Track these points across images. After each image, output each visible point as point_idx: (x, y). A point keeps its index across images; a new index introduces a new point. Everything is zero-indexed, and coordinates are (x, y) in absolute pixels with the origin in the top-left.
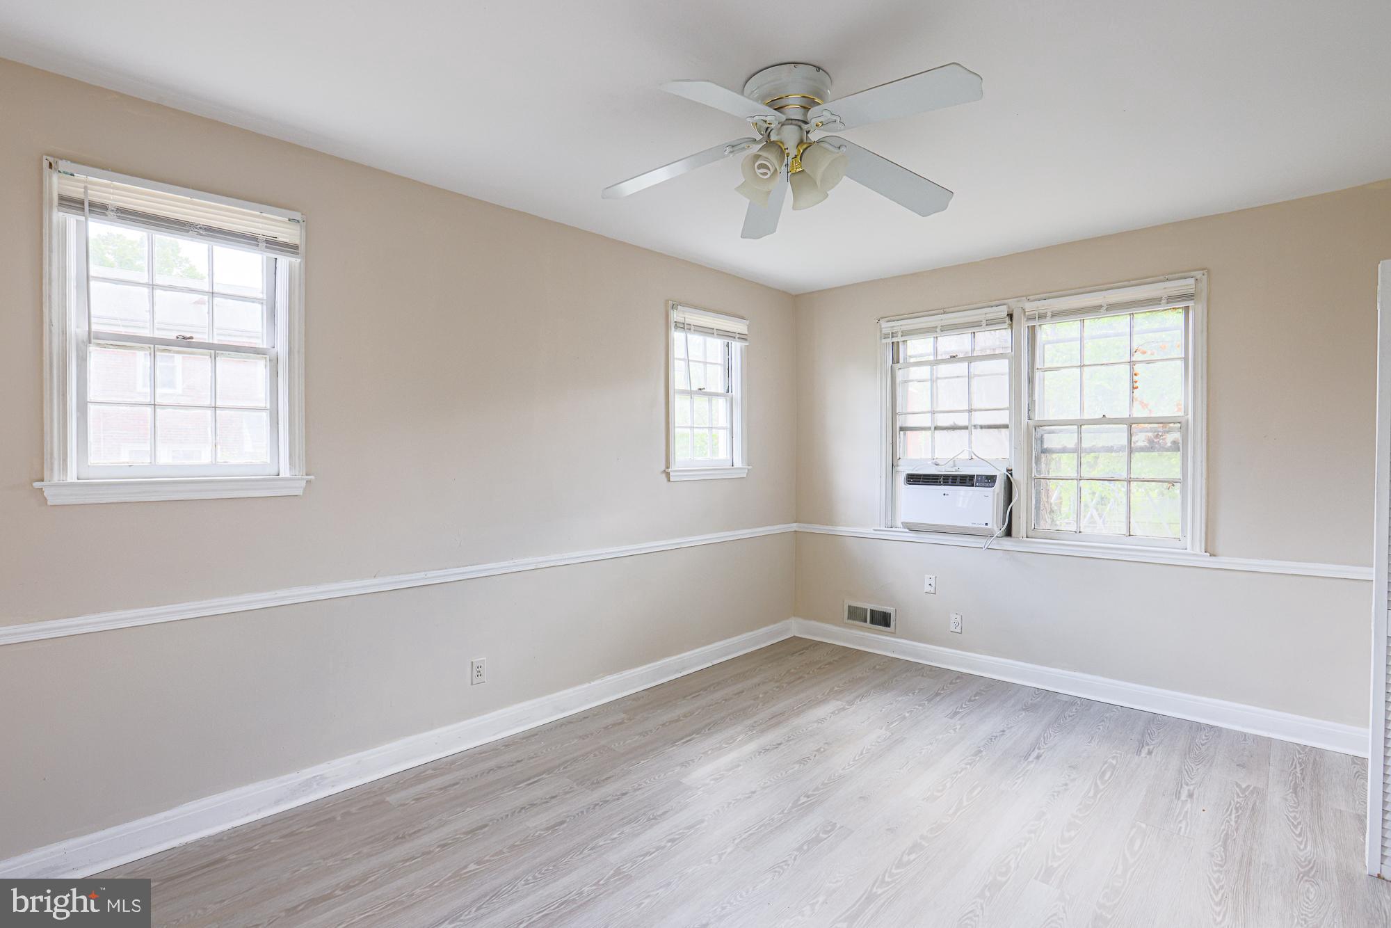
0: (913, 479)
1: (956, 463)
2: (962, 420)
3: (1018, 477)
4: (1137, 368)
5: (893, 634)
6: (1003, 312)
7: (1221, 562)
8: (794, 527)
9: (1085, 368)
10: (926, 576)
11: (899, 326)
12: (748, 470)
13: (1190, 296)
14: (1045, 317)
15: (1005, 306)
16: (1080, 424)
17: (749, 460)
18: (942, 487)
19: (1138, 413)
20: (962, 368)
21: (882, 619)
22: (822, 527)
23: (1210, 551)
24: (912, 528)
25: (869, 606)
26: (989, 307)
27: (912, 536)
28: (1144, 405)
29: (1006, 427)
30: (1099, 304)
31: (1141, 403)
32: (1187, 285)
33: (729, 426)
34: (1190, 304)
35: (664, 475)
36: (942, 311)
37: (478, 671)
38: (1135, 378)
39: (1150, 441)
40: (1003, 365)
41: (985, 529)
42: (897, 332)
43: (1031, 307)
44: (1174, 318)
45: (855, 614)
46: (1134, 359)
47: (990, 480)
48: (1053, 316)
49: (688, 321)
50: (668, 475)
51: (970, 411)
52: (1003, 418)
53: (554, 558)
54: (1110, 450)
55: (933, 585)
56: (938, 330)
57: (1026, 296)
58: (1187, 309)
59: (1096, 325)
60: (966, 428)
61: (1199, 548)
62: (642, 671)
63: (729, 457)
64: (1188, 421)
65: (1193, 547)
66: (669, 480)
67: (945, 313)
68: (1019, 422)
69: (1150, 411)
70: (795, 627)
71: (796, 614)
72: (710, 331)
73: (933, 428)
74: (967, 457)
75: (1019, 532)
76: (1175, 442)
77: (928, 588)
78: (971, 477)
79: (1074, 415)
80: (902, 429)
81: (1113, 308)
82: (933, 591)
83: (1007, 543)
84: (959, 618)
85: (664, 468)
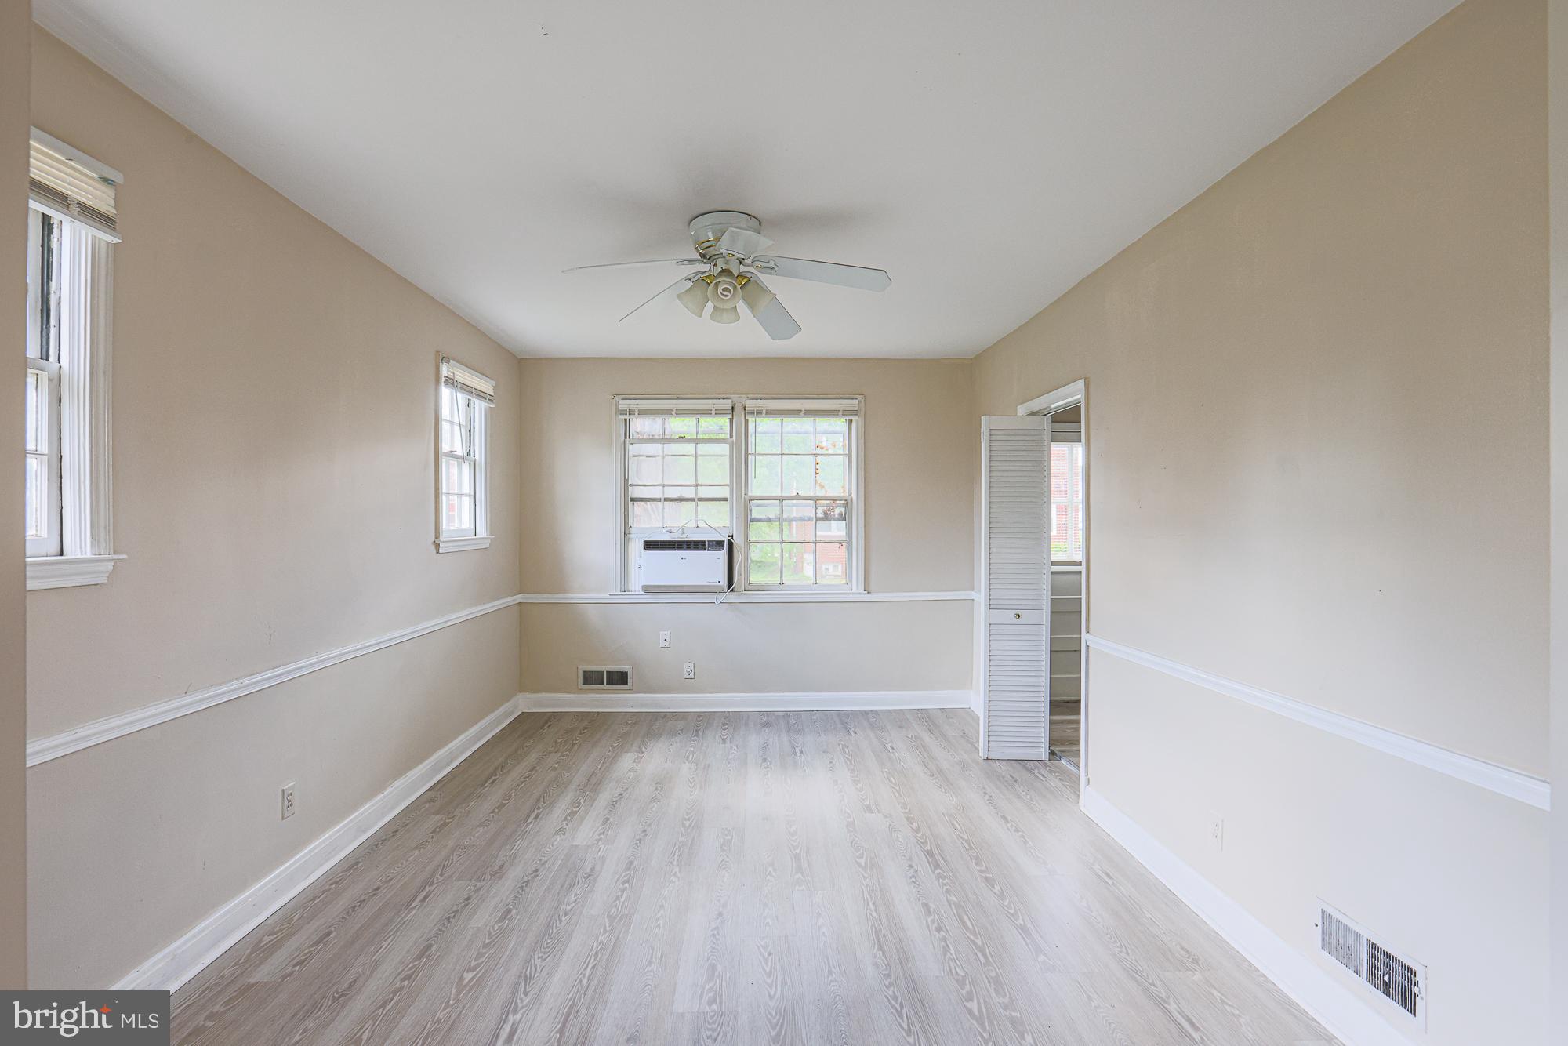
0: (650, 545)
1: (685, 531)
2: (689, 493)
3: (738, 541)
4: (819, 459)
5: (631, 691)
6: (728, 404)
7: (875, 597)
8: (519, 598)
9: (784, 456)
10: (661, 632)
11: (634, 404)
12: (491, 540)
13: (855, 412)
14: (761, 413)
15: (730, 401)
16: (781, 499)
17: (492, 527)
18: (676, 552)
19: (820, 493)
20: (690, 448)
21: (619, 679)
22: (550, 596)
23: (867, 589)
24: (648, 590)
25: (605, 668)
26: (716, 399)
27: (648, 598)
28: (822, 487)
29: (726, 500)
30: (799, 409)
31: (820, 485)
32: (853, 404)
33: (473, 493)
34: (854, 418)
35: (434, 547)
36: (675, 396)
37: (288, 799)
38: (817, 466)
39: (825, 514)
40: (724, 449)
41: (717, 586)
42: (634, 411)
43: (750, 404)
44: (840, 424)
45: (591, 679)
46: (817, 452)
47: (719, 545)
48: (767, 413)
49: (457, 378)
50: (437, 545)
51: (697, 485)
52: (725, 492)
53: (352, 648)
54: (802, 519)
55: (668, 640)
56: (674, 413)
57: (746, 394)
58: (850, 422)
59: (792, 424)
60: (692, 500)
61: (861, 589)
62: (424, 767)
63: (473, 527)
64: (852, 499)
65: (857, 586)
66: (438, 552)
67: (678, 398)
68: (739, 496)
69: (826, 492)
70: (525, 703)
71: (522, 689)
72: (470, 389)
73: (662, 500)
74: (695, 525)
75: (741, 587)
76: (840, 514)
77: (662, 644)
78: (704, 543)
79: (777, 492)
80: (633, 500)
81: (809, 413)
82: (667, 645)
83: (732, 597)
84: (692, 665)
85: (433, 539)
